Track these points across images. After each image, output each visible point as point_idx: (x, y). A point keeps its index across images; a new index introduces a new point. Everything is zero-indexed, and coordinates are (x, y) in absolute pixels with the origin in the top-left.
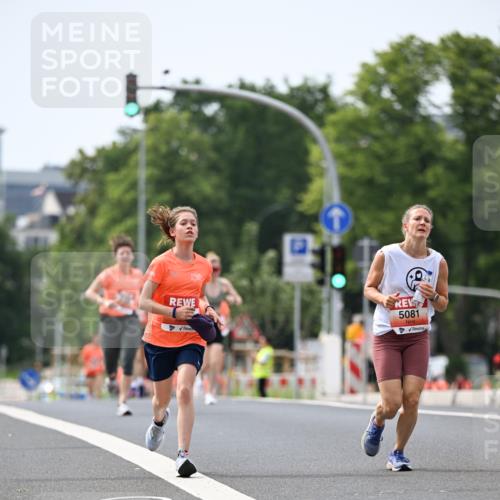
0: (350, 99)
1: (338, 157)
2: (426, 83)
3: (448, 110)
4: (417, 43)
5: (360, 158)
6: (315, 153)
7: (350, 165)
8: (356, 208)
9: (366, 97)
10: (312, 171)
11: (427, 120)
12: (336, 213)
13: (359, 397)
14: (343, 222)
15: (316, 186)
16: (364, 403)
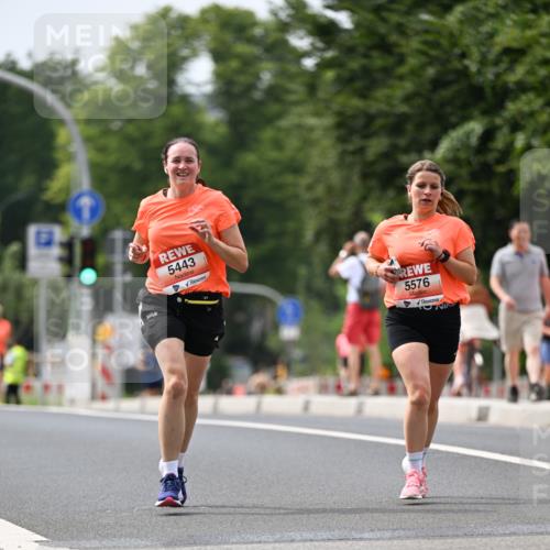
1: (88, 140)
2: (185, 59)
3: (209, 89)
4: (173, 15)
5: (113, 142)
6: (62, 136)
7: (102, 150)
8: (108, 197)
10: (59, 155)
11: (185, 99)
12: (86, 202)
13: (110, 405)
14: (94, 211)
15: (64, 173)
16: (117, 410)
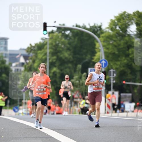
0: (107, 30)
1: (104, 46)
2: (129, 25)
3: (135, 33)
4: (127, 14)
5: (110, 47)
6: (97, 45)
7: (108, 49)
8: (109, 61)
9: (112, 29)
10: (96, 50)
11: (129, 35)
12: (103, 62)
14: (105, 64)
15: (97, 55)
16: (111, 116)
